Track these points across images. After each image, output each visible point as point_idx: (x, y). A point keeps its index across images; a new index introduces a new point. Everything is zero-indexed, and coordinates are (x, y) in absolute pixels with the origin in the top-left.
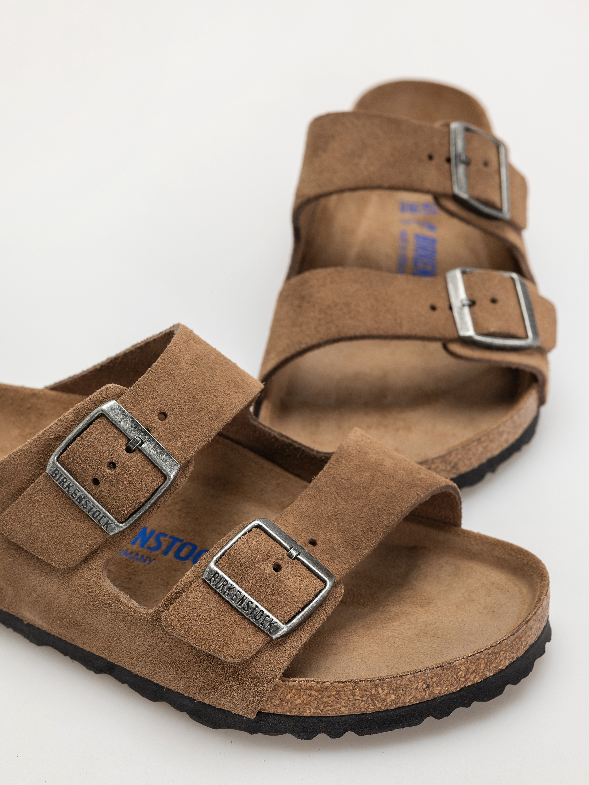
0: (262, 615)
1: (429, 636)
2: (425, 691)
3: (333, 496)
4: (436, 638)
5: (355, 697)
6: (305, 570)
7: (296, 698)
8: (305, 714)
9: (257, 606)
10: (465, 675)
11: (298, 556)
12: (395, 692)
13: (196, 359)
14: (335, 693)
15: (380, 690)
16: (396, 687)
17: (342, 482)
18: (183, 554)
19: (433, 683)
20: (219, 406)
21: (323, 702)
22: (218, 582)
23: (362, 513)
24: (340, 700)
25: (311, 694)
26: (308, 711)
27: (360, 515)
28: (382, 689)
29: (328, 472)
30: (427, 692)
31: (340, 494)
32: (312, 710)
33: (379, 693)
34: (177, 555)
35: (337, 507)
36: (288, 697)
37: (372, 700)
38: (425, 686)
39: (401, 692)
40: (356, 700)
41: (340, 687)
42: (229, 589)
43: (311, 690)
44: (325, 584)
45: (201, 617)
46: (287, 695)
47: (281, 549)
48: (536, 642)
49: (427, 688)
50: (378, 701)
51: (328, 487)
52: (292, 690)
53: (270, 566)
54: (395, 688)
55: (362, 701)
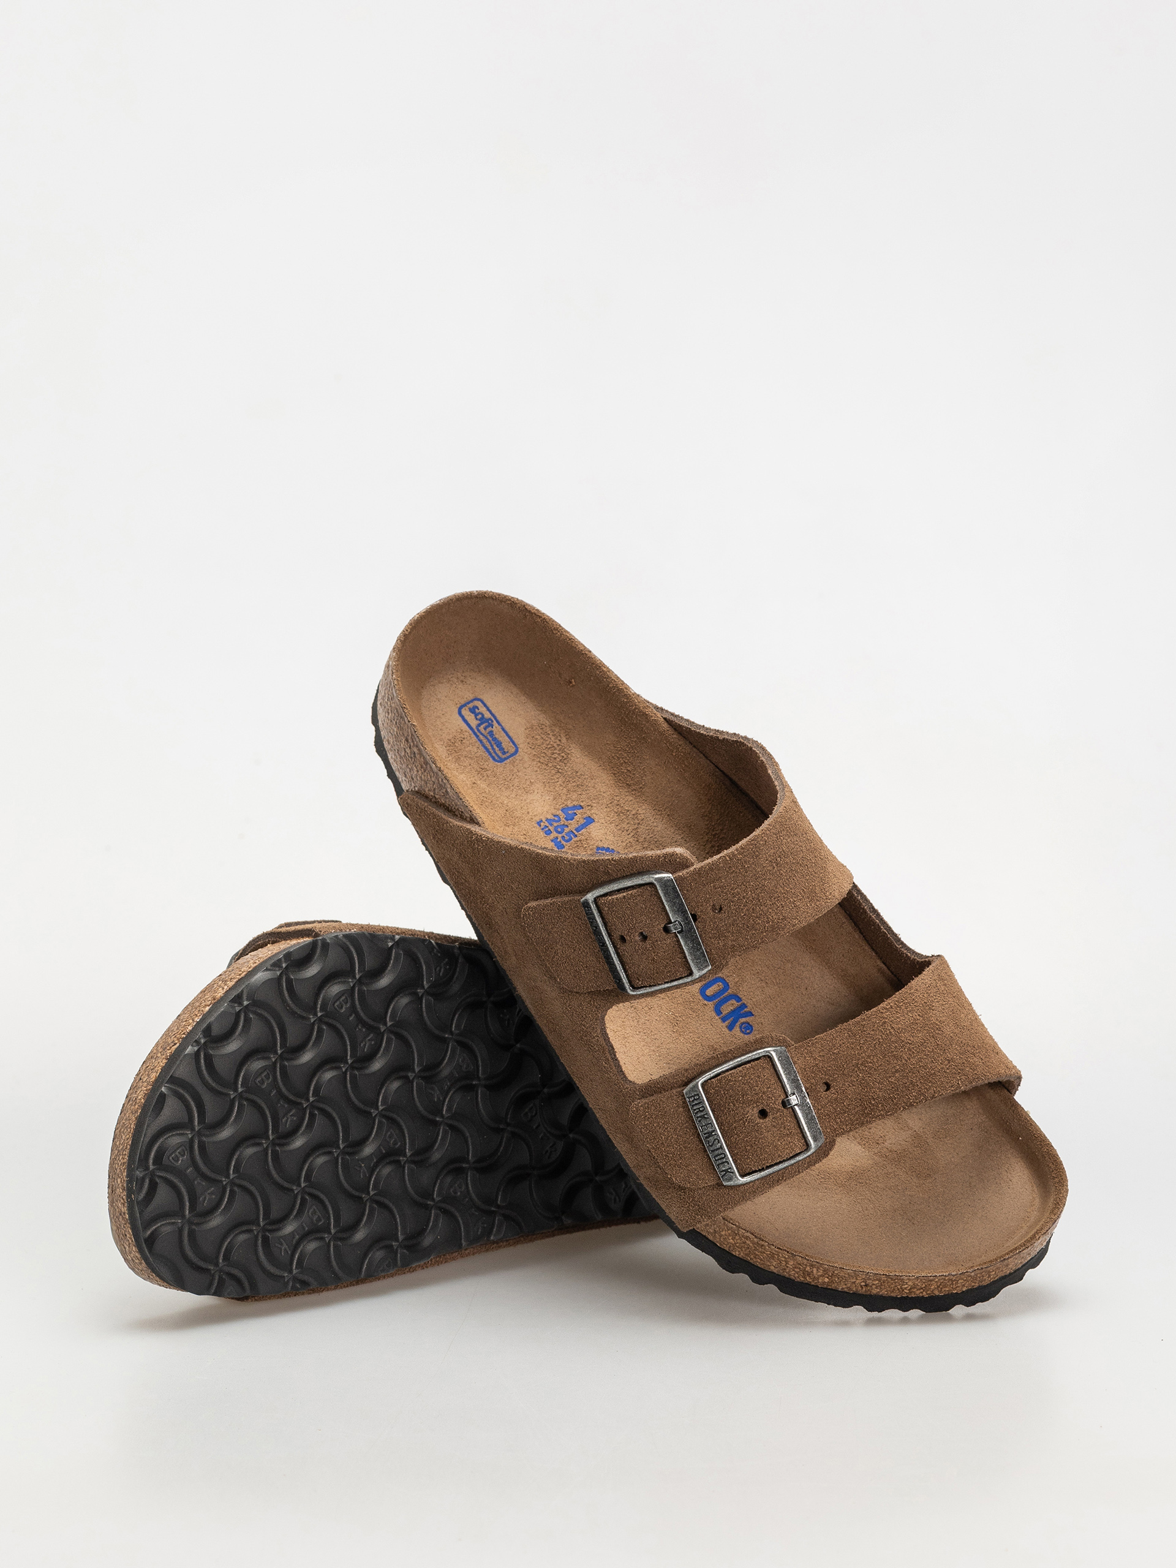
0: (723, 1158)
1: (905, 1218)
2: (862, 1288)
3: (874, 1042)
4: (911, 1224)
5: (787, 1265)
6: (793, 1125)
7: (730, 1238)
8: (734, 1253)
9: (721, 1147)
10: (911, 1289)
11: (796, 1107)
12: (830, 1278)
13: (780, 857)
14: (769, 1253)
15: (815, 1270)
16: (832, 1274)
17: (890, 1032)
18: (709, 992)
19: (874, 1284)
20: (781, 917)
21: (755, 1253)
22: (696, 1104)
23: (893, 1076)
24: (771, 1260)
25: (745, 1242)
26: (737, 1253)
27: (890, 1077)
28: (817, 1270)
29: (882, 1013)
30: (864, 1289)
31: (882, 1045)
32: (742, 1254)
33: (812, 1272)
34: (702, 991)
35: (872, 1058)
36: (723, 1233)
37: (803, 1273)
38: (863, 1284)
39: (836, 1279)
40: (787, 1267)
41: (776, 1251)
42: (703, 1117)
43: (747, 1239)
44: (807, 1149)
45: (666, 1126)
46: (722, 1231)
47: (780, 1092)
48: (1010, 1274)
49: (864, 1286)
50: (810, 1277)
51: (873, 1030)
52: (728, 1230)
53: (756, 1111)
54: (830, 1275)
55: (794, 1270)
